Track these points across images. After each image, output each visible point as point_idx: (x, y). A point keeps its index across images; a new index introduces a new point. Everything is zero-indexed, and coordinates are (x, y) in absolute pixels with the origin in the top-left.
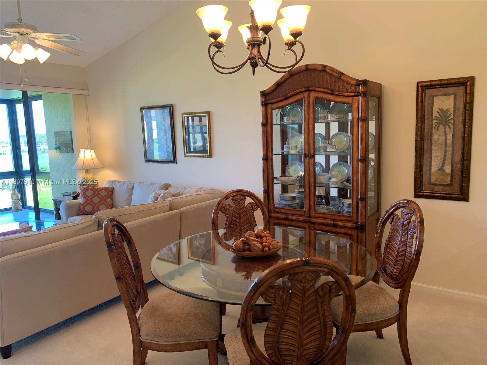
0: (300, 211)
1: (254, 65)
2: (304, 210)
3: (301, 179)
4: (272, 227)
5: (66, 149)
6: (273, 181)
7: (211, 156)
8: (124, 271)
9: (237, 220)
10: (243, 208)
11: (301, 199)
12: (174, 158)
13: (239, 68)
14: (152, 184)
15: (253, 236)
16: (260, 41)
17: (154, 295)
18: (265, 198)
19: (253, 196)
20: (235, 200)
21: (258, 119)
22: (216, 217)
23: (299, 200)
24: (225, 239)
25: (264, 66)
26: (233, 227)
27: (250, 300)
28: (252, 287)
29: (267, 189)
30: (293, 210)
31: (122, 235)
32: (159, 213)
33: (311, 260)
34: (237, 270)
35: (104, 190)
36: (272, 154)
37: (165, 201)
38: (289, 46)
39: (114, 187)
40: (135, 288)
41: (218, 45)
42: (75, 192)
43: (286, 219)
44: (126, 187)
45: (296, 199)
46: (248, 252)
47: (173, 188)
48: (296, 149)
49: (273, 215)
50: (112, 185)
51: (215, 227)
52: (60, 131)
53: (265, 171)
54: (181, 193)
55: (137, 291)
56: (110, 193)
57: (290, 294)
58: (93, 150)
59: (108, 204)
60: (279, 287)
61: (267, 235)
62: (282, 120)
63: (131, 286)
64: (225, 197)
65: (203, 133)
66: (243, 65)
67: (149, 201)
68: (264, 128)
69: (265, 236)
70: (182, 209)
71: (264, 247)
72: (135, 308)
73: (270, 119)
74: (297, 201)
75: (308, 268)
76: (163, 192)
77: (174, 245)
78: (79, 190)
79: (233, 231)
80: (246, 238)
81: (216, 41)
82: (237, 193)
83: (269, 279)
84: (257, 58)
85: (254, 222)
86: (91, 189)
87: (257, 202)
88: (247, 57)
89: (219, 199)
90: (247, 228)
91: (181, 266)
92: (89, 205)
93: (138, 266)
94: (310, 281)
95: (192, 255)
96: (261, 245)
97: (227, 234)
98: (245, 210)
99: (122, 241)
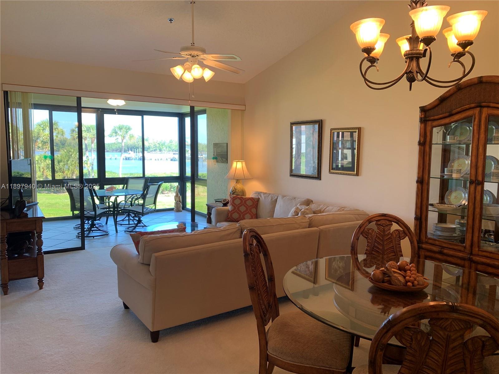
0: (459, 245)
1: (411, 80)
2: (465, 245)
3: (463, 208)
4: (421, 260)
5: (222, 159)
6: (427, 208)
7: (357, 174)
8: (258, 281)
9: (379, 247)
10: (388, 234)
11: (462, 231)
12: (318, 174)
13: (393, 82)
14: (295, 198)
15: (395, 267)
16: (420, 54)
17: (285, 311)
18: (416, 226)
19: (401, 223)
20: (380, 225)
21: (416, 137)
22: (356, 241)
23: (459, 233)
24: (364, 266)
25: (423, 80)
26: (374, 254)
27: (381, 338)
28: (385, 323)
29: (419, 216)
30: (450, 244)
31: (260, 246)
32: (297, 229)
33: (460, 306)
34: (373, 301)
35: (251, 200)
36: (429, 177)
37: (305, 217)
38: (456, 57)
39: (259, 198)
40: (267, 300)
41: (372, 59)
42: (225, 200)
43: (441, 253)
44: (270, 199)
45: (456, 231)
46: (388, 284)
47: (314, 204)
48: (460, 173)
49: (424, 246)
50: (258, 196)
51: (354, 251)
52: (218, 143)
53: (418, 196)
54: (322, 211)
55: (269, 303)
56: (255, 204)
57: (431, 341)
58: (244, 162)
59: (253, 213)
60: (417, 330)
61: (412, 268)
62: (444, 138)
63: (263, 298)
64: (368, 220)
65: (353, 149)
66: (398, 80)
67: (290, 216)
68: (421, 147)
69: (410, 270)
70: (321, 227)
71: (407, 282)
72: (265, 321)
73: (430, 137)
74: (457, 233)
75: (455, 315)
76: (303, 208)
77: (312, 263)
78: (228, 198)
79: (374, 259)
80: (386, 268)
81: (369, 55)
82: (383, 218)
83: (406, 319)
84: (415, 73)
85: (400, 252)
86: (239, 198)
87: (406, 229)
88: (404, 72)
89: (361, 222)
90: (391, 258)
91: (316, 286)
92: (236, 213)
93: (272, 279)
94: (457, 330)
95: (329, 276)
96: (404, 279)
97: (368, 261)
98: (390, 237)
99: (258, 252)
